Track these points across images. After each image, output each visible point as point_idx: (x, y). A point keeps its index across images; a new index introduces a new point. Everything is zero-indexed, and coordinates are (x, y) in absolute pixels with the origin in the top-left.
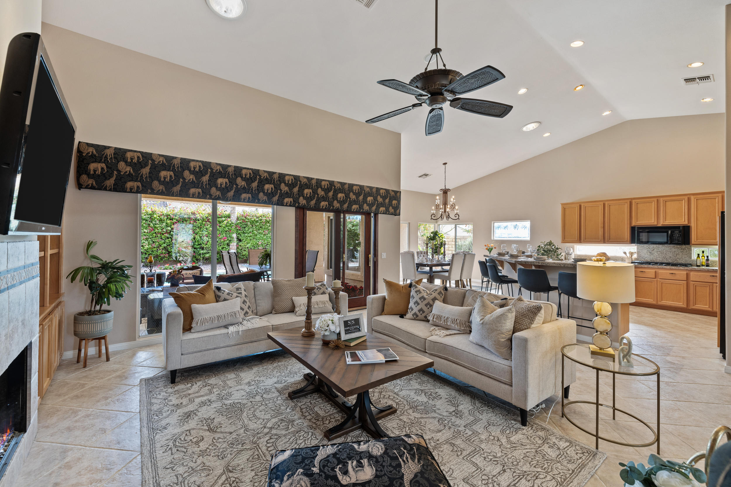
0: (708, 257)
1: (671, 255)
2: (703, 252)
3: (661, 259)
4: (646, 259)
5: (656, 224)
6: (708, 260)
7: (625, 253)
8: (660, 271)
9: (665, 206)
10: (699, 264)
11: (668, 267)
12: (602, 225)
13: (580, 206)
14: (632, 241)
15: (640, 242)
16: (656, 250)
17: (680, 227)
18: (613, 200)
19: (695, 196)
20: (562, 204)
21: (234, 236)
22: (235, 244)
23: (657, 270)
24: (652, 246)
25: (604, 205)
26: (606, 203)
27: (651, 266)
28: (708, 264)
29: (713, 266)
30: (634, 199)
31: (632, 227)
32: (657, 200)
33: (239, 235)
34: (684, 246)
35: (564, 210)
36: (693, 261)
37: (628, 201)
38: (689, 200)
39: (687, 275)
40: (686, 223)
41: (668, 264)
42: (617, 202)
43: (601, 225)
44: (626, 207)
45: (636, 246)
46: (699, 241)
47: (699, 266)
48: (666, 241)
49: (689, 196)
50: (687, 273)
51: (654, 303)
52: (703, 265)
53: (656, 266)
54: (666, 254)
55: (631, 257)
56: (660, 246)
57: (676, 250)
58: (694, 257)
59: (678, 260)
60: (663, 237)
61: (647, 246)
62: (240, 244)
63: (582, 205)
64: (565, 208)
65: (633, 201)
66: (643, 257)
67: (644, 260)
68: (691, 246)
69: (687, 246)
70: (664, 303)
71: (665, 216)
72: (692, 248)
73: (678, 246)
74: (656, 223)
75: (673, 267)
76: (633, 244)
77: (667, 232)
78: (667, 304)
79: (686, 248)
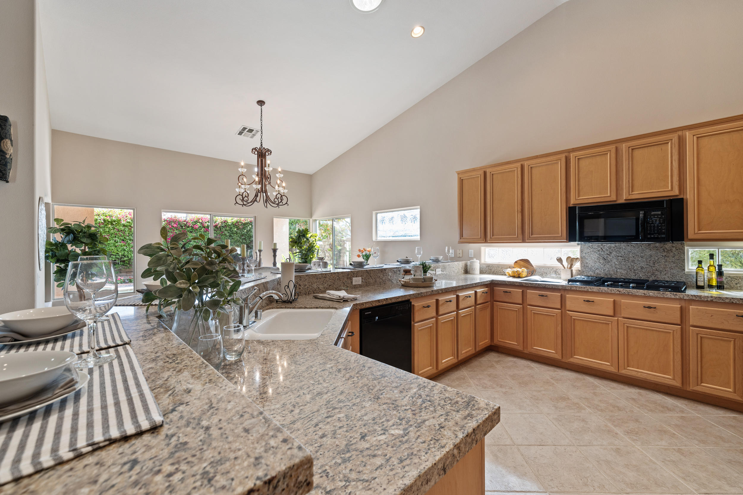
0: (720, 266)
1: (643, 264)
2: (712, 256)
3: (624, 272)
4: (597, 271)
5: (615, 199)
6: (720, 273)
7: (560, 260)
8: (624, 301)
9: (631, 158)
10: (700, 284)
11: (641, 292)
12: (520, 207)
13: (485, 173)
14: (571, 238)
15: (583, 238)
16: (614, 253)
17: (663, 201)
18: (537, 157)
19: (694, 132)
20: (459, 173)
23: (617, 298)
24: (607, 245)
25: (522, 167)
26: (526, 164)
27: (606, 288)
28: (722, 282)
29: (731, 288)
30: (574, 150)
31: (570, 208)
32: (617, 149)
34: (669, 245)
35: (461, 182)
36: (689, 275)
37: (563, 156)
38: (681, 142)
39: (683, 311)
40: (676, 192)
41: (640, 284)
42: (544, 160)
43: (517, 207)
44: (560, 168)
45: (579, 247)
46: (704, 233)
47: (700, 287)
48: (634, 234)
49: (680, 133)
50: (681, 308)
51: (613, 369)
52: (711, 287)
53: (614, 290)
54: (633, 261)
55: (571, 267)
56: (623, 245)
57: (653, 252)
58: (691, 267)
59: (657, 273)
60: (627, 226)
61: (599, 246)
63: (488, 171)
64: (463, 177)
65: (572, 155)
66: (591, 269)
67: (592, 274)
68: (683, 245)
69: (677, 244)
70: (633, 371)
71: (632, 180)
72: (686, 248)
73: (657, 244)
74: (613, 198)
75: (651, 293)
76: (572, 243)
77: (637, 215)
78: (639, 375)
79: (674, 249)
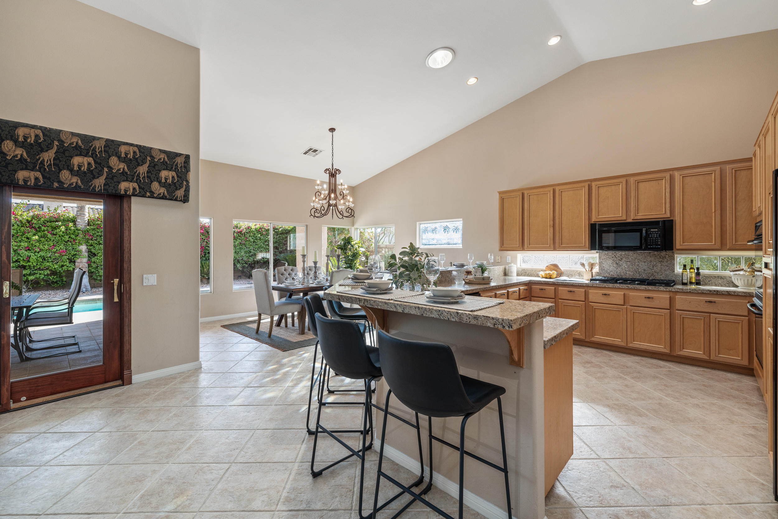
0: (698, 269)
1: (645, 267)
2: (692, 261)
3: (631, 273)
4: (611, 273)
5: (625, 219)
6: (698, 274)
7: (583, 265)
8: (632, 294)
9: (637, 188)
10: (685, 281)
11: (643, 287)
12: (552, 223)
13: (523, 195)
14: (593, 247)
15: (601, 248)
16: (624, 259)
17: (659, 222)
18: (566, 184)
19: (680, 172)
20: (500, 193)
21: (83, 248)
22: (85, 260)
23: (626, 292)
24: (619, 253)
25: (554, 191)
26: (557, 189)
27: (618, 285)
28: (699, 280)
29: (706, 284)
30: (595, 180)
31: (591, 224)
32: (627, 180)
33: (91, 247)
34: (663, 253)
35: (502, 201)
36: (677, 275)
37: (586, 185)
38: (672, 179)
39: (671, 300)
40: (668, 215)
41: (642, 282)
42: (571, 186)
43: (549, 223)
44: (583, 193)
45: (597, 255)
46: (687, 245)
47: (685, 284)
48: (639, 245)
49: (671, 172)
50: (670, 297)
51: (623, 344)
52: (691, 283)
53: (624, 286)
54: (638, 265)
55: (591, 270)
56: (631, 253)
57: (653, 259)
58: (678, 270)
59: (655, 274)
60: (633, 239)
61: (613, 254)
62: (93, 260)
63: (526, 192)
64: (504, 197)
65: (594, 184)
66: (606, 271)
67: (608, 275)
68: (673, 253)
69: (669, 253)
70: (637, 344)
71: (638, 205)
72: (676, 255)
73: (656, 253)
74: (624, 217)
75: (650, 288)
76: (593, 251)
77: (641, 231)
78: (641, 347)
79: (667, 256)
